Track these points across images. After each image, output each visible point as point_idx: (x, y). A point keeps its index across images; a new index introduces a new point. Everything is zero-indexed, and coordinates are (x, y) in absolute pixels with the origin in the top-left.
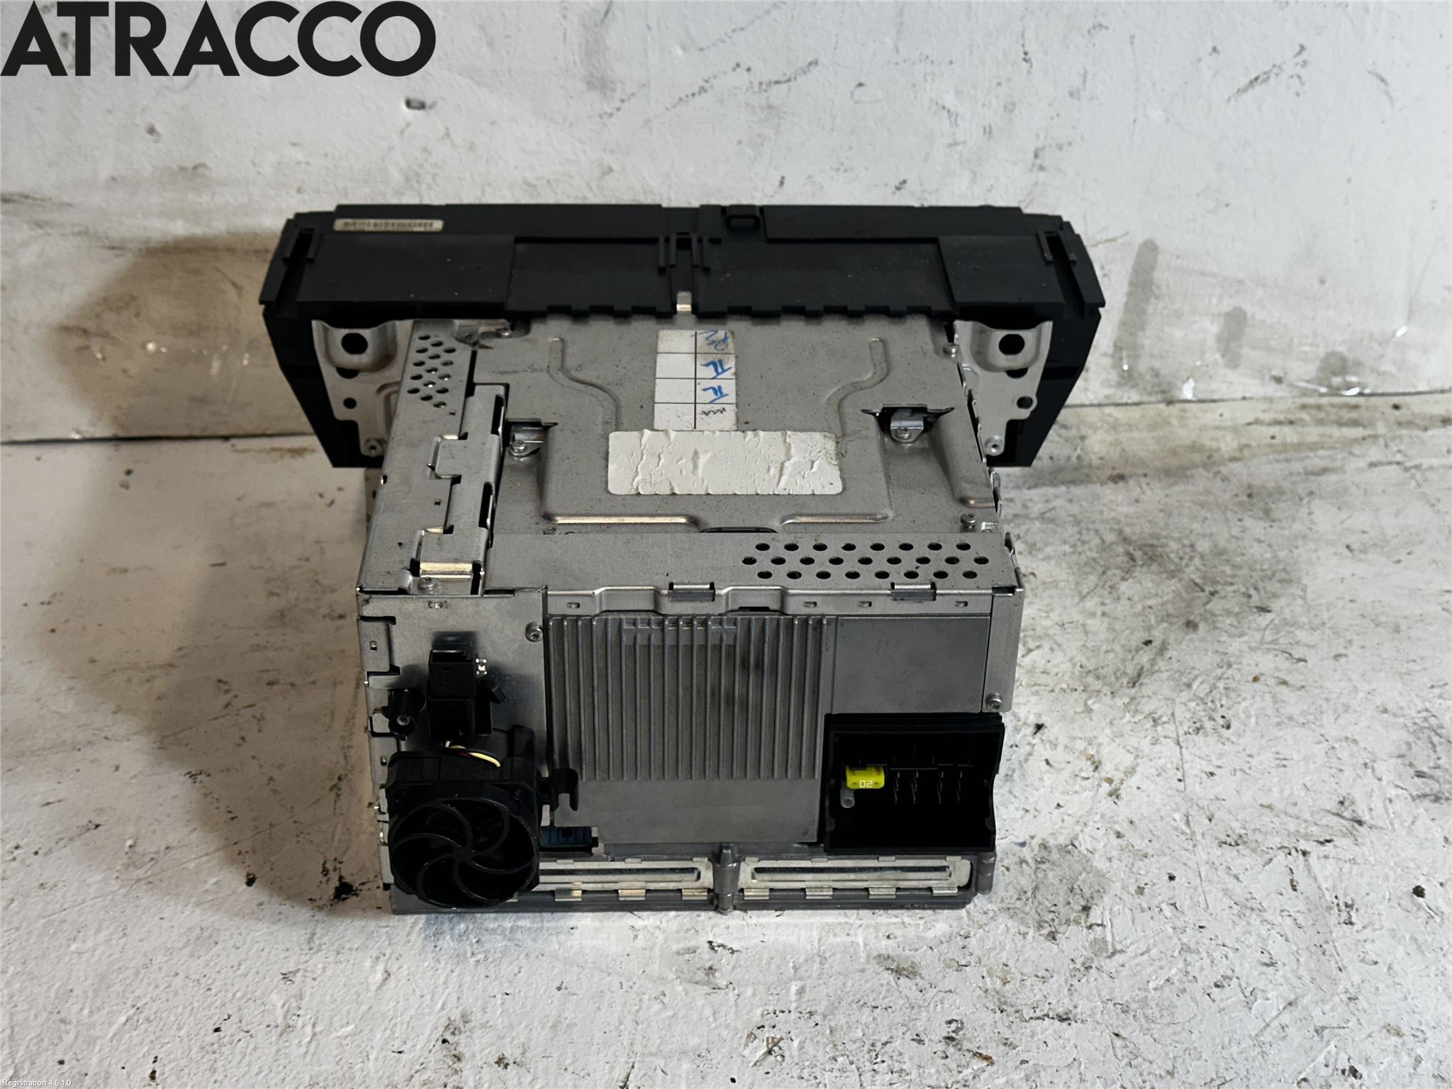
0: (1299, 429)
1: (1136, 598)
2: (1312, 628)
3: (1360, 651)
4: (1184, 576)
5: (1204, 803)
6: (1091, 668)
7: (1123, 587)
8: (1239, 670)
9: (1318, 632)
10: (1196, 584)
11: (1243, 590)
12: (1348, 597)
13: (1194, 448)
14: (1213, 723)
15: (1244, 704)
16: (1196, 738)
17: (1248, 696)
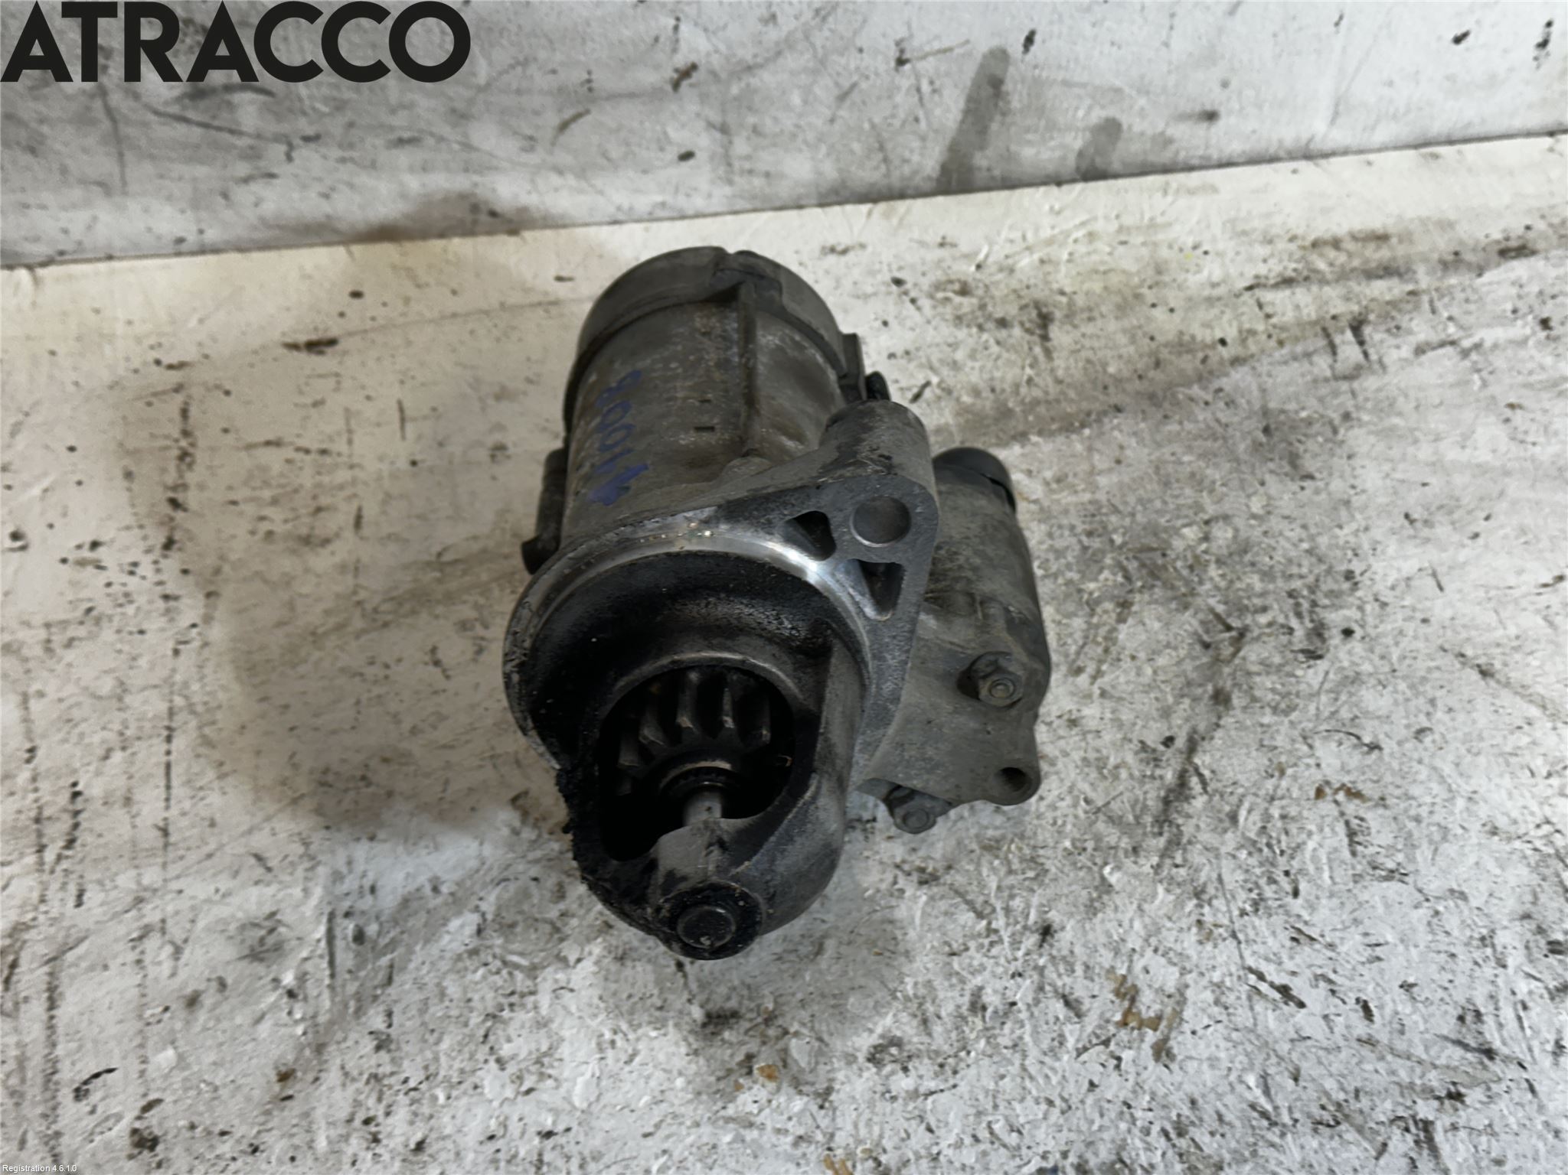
0: (1315, 288)
1: (1142, 655)
2: (1380, 682)
3: (1446, 718)
4: (1199, 601)
5: (1284, 1047)
6: (1100, 803)
7: (1123, 632)
8: (1295, 778)
9: (1390, 688)
10: (1218, 616)
11: (1281, 619)
12: (1419, 616)
13: (1183, 345)
14: (1274, 887)
15: (1311, 845)
16: (1257, 921)
17: (1313, 827)
